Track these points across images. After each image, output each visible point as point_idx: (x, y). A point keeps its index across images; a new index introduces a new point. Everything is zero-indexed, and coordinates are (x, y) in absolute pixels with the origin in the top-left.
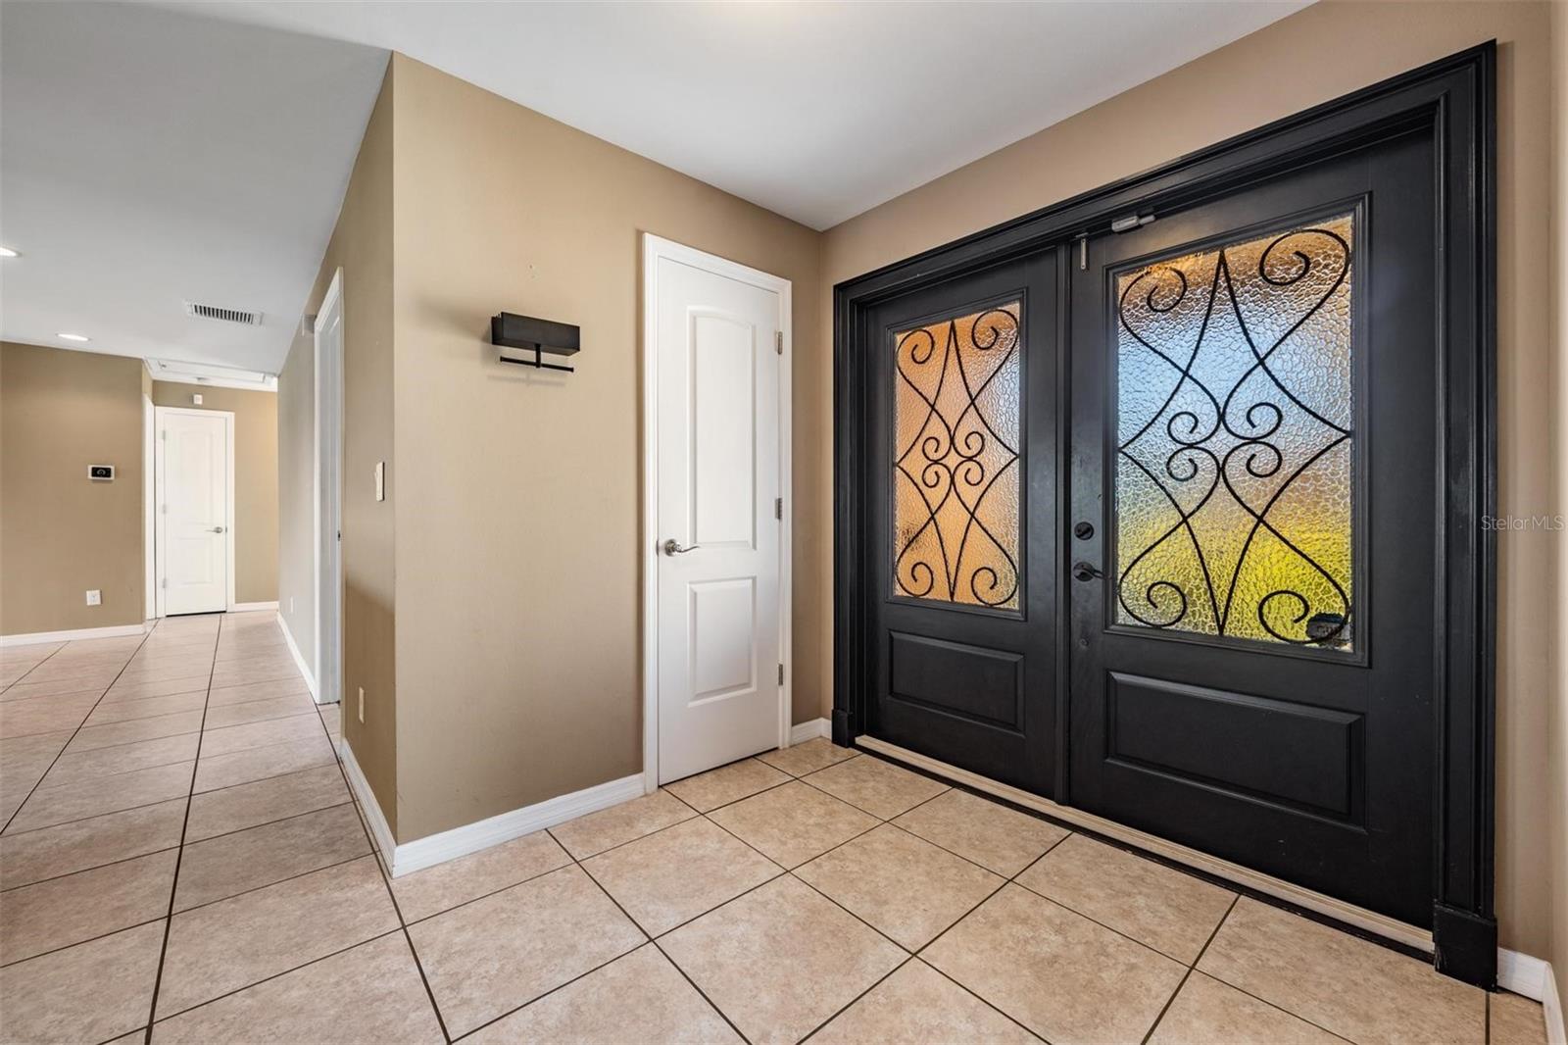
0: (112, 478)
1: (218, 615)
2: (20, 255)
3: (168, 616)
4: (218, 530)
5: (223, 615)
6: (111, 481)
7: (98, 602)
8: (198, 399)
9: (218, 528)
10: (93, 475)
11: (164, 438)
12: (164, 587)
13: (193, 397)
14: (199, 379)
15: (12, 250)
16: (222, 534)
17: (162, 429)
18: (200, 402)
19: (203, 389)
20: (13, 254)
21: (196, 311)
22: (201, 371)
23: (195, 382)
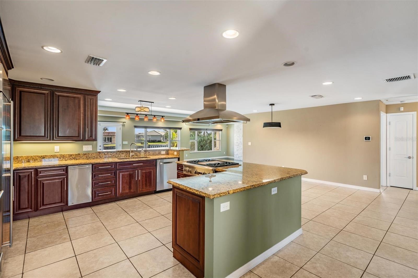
0: (371, 140)
1: (410, 190)
2: (333, 82)
3: (391, 186)
4: (409, 158)
5: (411, 190)
6: (370, 141)
7: (366, 179)
8: (402, 109)
9: (409, 157)
10: (365, 139)
11: (390, 124)
12: (390, 176)
13: (400, 108)
14: (401, 102)
15: (331, 82)
16: (411, 159)
17: (389, 121)
18: (403, 110)
19: (403, 105)
20: (332, 83)
21: (387, 81)
22: (402, 99)
23: (400, 103)
